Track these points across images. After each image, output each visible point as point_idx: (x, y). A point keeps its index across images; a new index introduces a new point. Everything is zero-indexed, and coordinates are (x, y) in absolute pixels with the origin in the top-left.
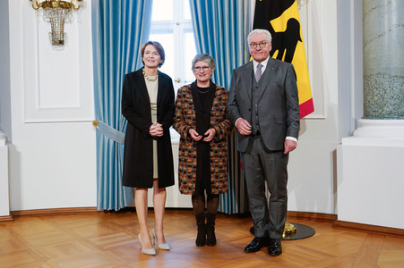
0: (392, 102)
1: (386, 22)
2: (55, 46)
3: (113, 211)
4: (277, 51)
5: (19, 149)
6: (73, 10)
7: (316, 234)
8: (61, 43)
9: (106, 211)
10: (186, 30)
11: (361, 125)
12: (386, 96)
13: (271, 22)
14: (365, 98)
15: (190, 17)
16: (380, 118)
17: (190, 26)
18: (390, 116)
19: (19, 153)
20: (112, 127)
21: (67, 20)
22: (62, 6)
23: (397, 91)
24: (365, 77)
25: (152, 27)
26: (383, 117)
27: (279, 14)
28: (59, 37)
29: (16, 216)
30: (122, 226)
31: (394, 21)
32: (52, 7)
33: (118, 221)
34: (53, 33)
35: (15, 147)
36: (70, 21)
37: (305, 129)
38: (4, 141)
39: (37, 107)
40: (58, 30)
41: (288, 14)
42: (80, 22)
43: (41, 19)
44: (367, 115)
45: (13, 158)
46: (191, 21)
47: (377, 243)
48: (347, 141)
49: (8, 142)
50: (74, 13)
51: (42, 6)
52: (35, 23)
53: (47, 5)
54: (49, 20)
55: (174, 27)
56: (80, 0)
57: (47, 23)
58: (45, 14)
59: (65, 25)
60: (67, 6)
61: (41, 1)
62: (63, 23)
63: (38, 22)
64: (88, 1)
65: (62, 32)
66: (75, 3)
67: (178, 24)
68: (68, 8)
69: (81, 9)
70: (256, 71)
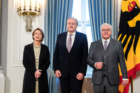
2: (27, 32)
4: (131, 36)
5: (10, 79)
6: (36, 16)
8: (30, 30)
10: (87, 25)
13: (128, 22)
15: (89, 19)
17: (90, 24)
19: (9, 81)
20: (52, 70)
21: (33, 20)
22: (31, 14)
27: (132, 18)
28: (29, 28)
32: (27, 14)
34: (27, 26)
35: (8, 77)
36: (35, 21)
38: (3, 75)
39: (18, 60)
40: (29, 25)
41: (136, 19)
42: (39, 21)
43: (22, 20)
46: (90, 21)
49: (5, 75)
50: (37, 18)
51: (23, 14)
52: (19, 22)
53: (25, 13)
54: (25, 20)
55: (82, 24)
56: (39, 11)
57: (24, 22)
58: (24, 18)
59: (32, 23)
60: (33, 14)
61: (22, 11)
62: (32, 21)
63: (21, 21)
64: (43, 11)
65: (31, 26)
66: (37, 13)
67: (83, 22)
68: (34, 15)
69: (40, 15)
70: (104, 44)
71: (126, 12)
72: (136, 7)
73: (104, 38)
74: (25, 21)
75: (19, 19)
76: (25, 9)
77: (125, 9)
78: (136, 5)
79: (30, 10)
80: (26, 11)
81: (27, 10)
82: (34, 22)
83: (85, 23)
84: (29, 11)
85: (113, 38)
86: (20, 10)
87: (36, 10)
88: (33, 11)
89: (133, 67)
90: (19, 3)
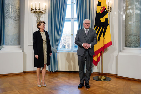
0: (134, 43)
1: (132, 20)
3: (53, 72)
4: (102, 28)
5: (26, 53)
6: (43, 14)
7: (112, 80)
9: (51, 72)
10: (75, 21)
11: (124, 49)
12: (132, 41)
13: (100, 19)
14: (126, 41)
16: (130, 47)
17: (77, 20)
18: (133, 47)
19: (26, 54)
20: (53, 48)
22: (40, 13)
23: (135, 40)
24: (126, 35)
25: (66, 20)
26: (131, 47)
27: (102, 17)
29: (25, 72)
30: (55, 76)
31: (134, 20)
33: (54, 75)
34: (37, 20)
36: (42, 17)
37: (108, 50)
38: (22, 51)
39: (32, 41)
40: (38, 19)
41: (105, 17)
42: (45, 17)
43: (34, 16)
44: (126, 46)
45: (24, 56)
47: (129, 83)
48: (120, 53)
50: (43, 15)
52: (32, 17)
53: (36, 12)
55: (71, 20)
56: (45, 11)
59: (41, 18)
60: (41, 13)
61: (34, 11)
62: (40, 17)
64: (47, 11)
65: (40, 20)
66: (44, 12)
67: (72, 19)
70: (86, 31)
71: (99, 13)
72: (105, 10)
73: (86, 28)
74: (36, 17)
76: (36, 9)
77: (99, 11)
78: (105, 9)
79: (39, 9)
80: (36, 10)
81: (38, 10)
83: (74, 19)
84: (39, 11)
85: (91, 28)
86: (33, 10)
87: (43, 10)
88: (41, 10)
89: (103, 46)
90: (32, 5)
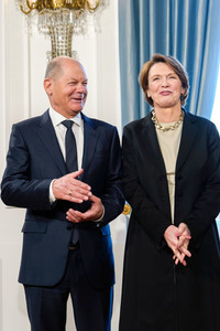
6: (87, 11)
21: (77, 29)
32: (52, 8)
34: (54, 53)
36: (82, 31)
40: (62, 46)
43: (35, 29)
50: (90, 18)
51: (37, 8)
52: (26, 36)
54: (47, 30)
57: (43, 36)
58: (40, 22)
59: (74, 37)
62: (70, 34)
63: (30, 35)
65: (69, 51)
68: (79, 8)
69: (100, 8)
74: (45, 33)
75: (25, 29)
82: (81, 36)
